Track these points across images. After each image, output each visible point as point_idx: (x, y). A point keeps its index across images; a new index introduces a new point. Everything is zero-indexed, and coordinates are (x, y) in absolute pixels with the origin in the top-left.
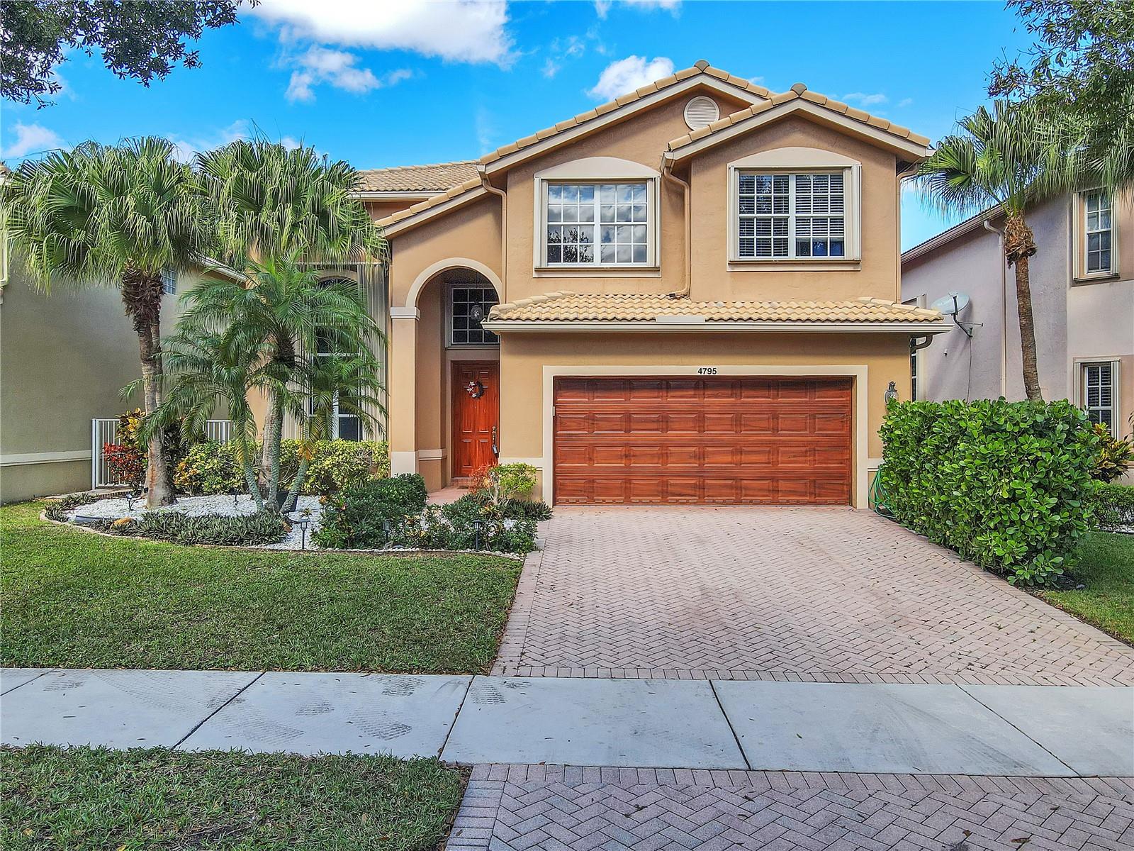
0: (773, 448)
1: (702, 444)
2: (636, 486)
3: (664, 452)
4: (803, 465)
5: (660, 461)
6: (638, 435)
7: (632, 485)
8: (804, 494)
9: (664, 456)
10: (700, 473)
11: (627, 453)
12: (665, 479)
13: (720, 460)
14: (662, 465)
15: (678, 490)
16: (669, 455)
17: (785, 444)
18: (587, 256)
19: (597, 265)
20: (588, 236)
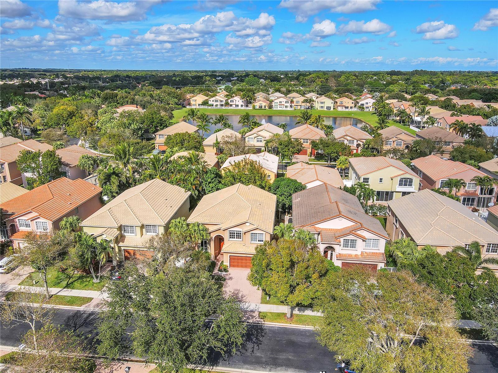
1: (246, 262)
15: (244, 266)
18: (234, 238)
19: (235, 239)
20: (234, 236)
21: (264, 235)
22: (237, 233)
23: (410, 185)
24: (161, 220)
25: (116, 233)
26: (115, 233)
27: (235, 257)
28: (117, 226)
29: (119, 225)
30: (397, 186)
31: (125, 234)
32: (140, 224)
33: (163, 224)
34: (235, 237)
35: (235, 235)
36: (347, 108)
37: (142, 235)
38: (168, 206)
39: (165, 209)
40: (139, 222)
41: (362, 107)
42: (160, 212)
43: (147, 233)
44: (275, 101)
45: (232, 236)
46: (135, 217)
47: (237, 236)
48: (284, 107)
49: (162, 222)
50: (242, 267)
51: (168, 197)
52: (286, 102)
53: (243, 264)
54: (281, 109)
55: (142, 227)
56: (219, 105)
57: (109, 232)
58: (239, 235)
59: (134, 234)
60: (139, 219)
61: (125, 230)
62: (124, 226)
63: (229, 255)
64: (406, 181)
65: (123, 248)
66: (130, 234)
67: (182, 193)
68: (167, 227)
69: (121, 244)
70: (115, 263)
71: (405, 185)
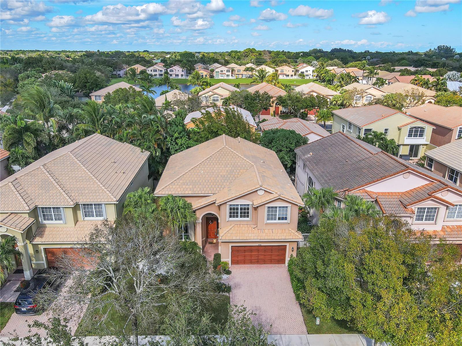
0: (271, 255)
1: (258, 255)
3: (251, 256)
4: (276, 258)
6: (247, 253)
8: (276, 262)
9: (251, 257)
10: (258, 259)
11: (245, 256)
13: (261, 257)
15: (254, 262)
17: (273, 254)
18: (237, 217)
19: (239, 219)
20: (237, 213)
21: (289, 209)
22: (241, 209)
23: (421, 135)
24: (110, 194)
25: (28, 221)
26: (24, 221)
27: (240, 248)
28: (27, 208)
29: (32, 207)
30: (406, 137)
31: (45, 222)
32: (72, 204)
33: (114, 200)
34: (239, 214)
35: (239, 211)
36: (288, 76)
37: (76, 221)
38: (118, 172)
39: (114, 177)
40: (69, 200)
41: (302, 75)
42: (106, 181)
43: (86, 218)
44: (217, 70)
45: (234, 213)
46: (62, 191)
47: (241, 213)
48: (226, 75)
49: (112, 197)
50: (251, 262)
51: (118, 158)
52: (228, 71)
53: (253, 258)
54: (222, 78)
55: (76, 208)
56: (158, 75)
57: (11, 222)
58: (245, 212)
59: (61, 222)
60: (69, 195)
61: (44, 215)
62: (42, 208)
63: (231, 245)
64: (416, 131)
65: (42, 247)
66: (54, 222)
67: (138, 153)
68: (121, 206)
69: (37, 240)
70: (28, 275)
71: (415, 136)
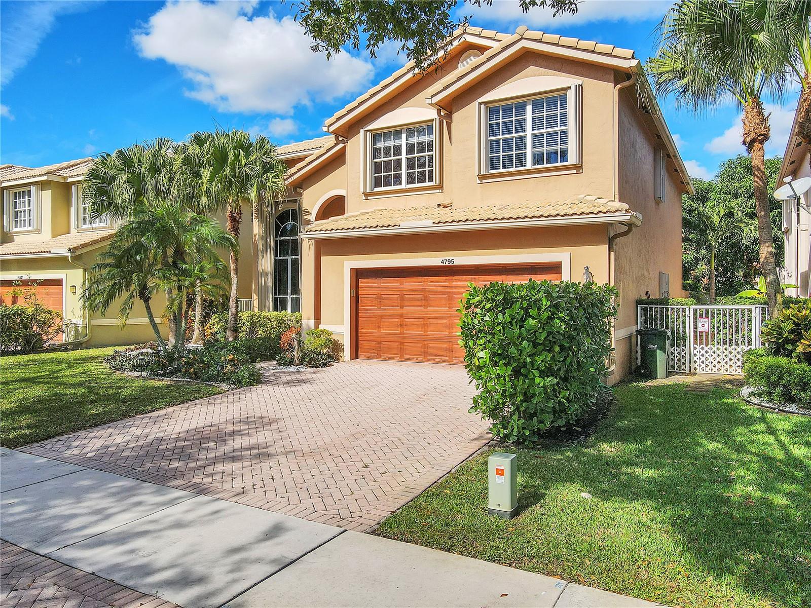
1: (451, 318)
2: (407, 347)
3: (425, 323)
5: (423, 330)
6: (409, 310)
7: (405, 347)
9: (425, 326)
10: (449, 339)
11: (402, 323)
12: (426, 343)
14: (424, 333)
15: (435, 352)
16: (429, 325)
18: (398, 181)
19: (403, 187)
20: (399, 165)
34: (404, 172)
35: (404, 158)
45: (387, 168)
47: (410, 163)
58: (422, 159)
63: (349, 263)
